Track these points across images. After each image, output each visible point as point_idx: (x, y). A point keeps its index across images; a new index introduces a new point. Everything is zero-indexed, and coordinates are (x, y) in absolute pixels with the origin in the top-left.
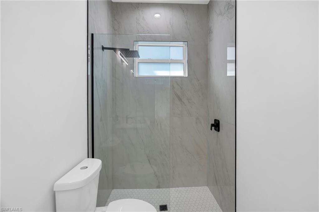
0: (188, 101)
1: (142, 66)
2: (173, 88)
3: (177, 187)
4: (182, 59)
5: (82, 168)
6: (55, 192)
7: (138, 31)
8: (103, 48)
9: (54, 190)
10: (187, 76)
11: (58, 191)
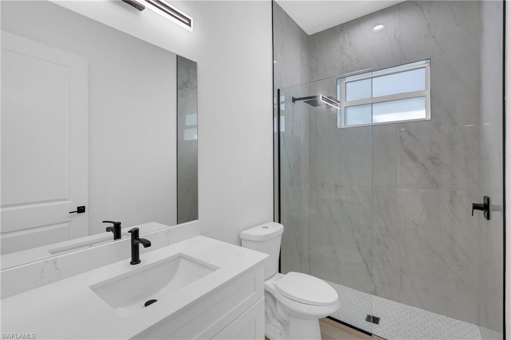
0: (432, 161)
1: (351, 112)
2: (400, 141)
3: (407, 304)
4: (424, 89)
5: (263, 227)
6: (241, 239)
7: (343, 63)
8: (294, 100)
9: (241, 237)
10: (430, 119)
11: (245, 240)
